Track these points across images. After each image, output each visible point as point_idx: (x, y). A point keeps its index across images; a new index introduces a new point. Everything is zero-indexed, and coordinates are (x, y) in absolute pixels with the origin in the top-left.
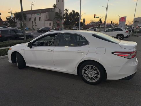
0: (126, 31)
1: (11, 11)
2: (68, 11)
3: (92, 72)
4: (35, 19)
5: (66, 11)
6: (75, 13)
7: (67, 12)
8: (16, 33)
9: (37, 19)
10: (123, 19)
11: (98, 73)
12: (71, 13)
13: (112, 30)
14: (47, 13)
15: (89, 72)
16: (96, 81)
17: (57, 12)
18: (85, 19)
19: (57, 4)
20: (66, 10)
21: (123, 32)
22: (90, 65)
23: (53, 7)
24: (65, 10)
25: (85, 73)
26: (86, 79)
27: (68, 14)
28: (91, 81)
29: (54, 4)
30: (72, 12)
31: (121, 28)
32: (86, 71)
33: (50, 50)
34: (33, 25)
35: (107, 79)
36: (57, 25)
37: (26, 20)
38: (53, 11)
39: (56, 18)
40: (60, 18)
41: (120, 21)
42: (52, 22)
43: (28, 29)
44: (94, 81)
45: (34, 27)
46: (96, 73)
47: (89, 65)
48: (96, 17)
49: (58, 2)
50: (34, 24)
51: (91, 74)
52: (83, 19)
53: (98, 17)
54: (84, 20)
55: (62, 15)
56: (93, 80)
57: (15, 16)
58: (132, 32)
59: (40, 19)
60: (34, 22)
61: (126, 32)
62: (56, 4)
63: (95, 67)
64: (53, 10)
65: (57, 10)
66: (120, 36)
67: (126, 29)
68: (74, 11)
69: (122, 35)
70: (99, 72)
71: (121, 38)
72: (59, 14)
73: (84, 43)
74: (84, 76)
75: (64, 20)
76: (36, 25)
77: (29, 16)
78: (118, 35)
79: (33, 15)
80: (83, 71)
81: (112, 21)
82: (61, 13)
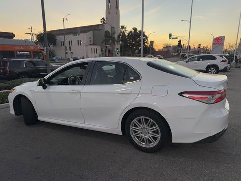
0: (222, 59)
1: (31, 31)
2: (126, 29)
3: (146, 129)
4: (71, 43)
5: (122, 29)
6: (138, 31)
7: (125, 31)
8: (34, 65)
9: (75, 43)
10: (219, 41)
11: (157, 132)
12: (131, 32)
13: (199, 59)
14: (90, 34)
15: (142, 128)
16: (155, 145)
17: (107, 32)
18: (153, 41)
19: (107, 18)
20: (123, 27)
21: (217, 62)
22: (143, 117)
23: (100, 23)
24: (120, 27)
25: (135, 132)
26: (137, 143)
27: (127, 34)
28: (145, 146)
29: (103, 18)
30: (133, 31)
31: (214, 55)
32: (137, 127)
33: (75, 90)
34: (67, 53)
35: (173, 142)
36: (107, 52)
37: (55, 44)
38: (101, 30)
39: (105, 40)
40: (112, 41)
41: (214, 43)
42: (98, 48)
43: (59, 59)
44: (151, 145)
45: (69, 56)
46: (153, 132)
47: (141, 117)
48: (173, 38)
49: (109, 13)
50: (68, 51)
51: (145, 133)
52: (150, 41)
53: (177, 38)
54: (152, 43)
55: (116, 36)
56: (149, 143)
57: (37, 38)
58: (234, 61)
59: (79, 43)
60: (68, 49)
61: (222, 62)
62: (105, 18)
63: (152, 120)
64: (100, 28)
65: (107, 28)
66: (212, 69)
67: (221, 56)
68: (135, 29)
69: (216, 67)
70: (158, 128)
71: (215, 72)
72: (111, 35)
73: (133, 78)
74: (133, 137)
75: (118, 44)
76: (72, 53)
77: (60, 38)
78: (209, 67)
79: (66, 36)
80: (132, 127)
81: (199, 45)
82: (114, 33)
